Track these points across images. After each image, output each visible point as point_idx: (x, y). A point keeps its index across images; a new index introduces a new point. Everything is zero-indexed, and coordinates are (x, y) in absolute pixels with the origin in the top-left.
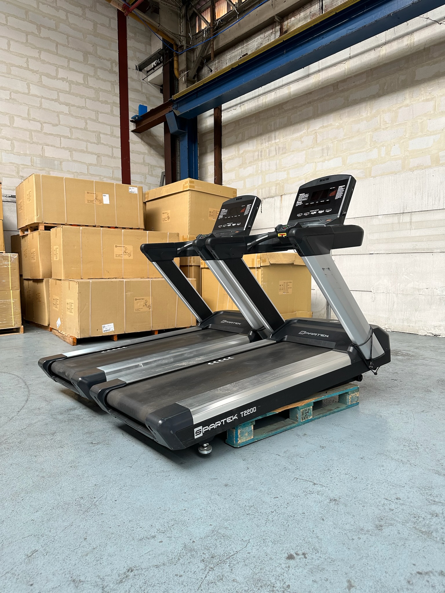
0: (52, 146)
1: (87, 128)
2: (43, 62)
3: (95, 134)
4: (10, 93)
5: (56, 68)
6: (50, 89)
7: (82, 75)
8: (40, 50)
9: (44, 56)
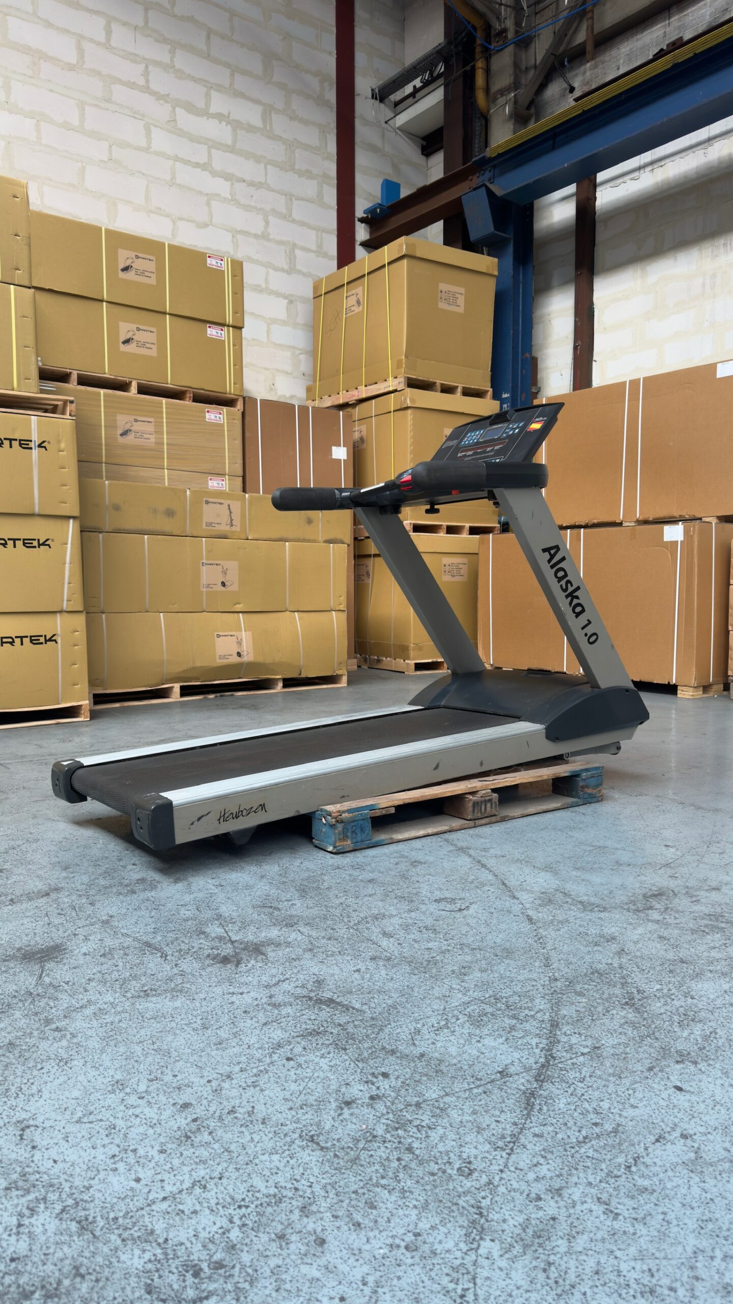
2: (180, 74)
4: (110, 147)
5: (205, 89)
6: (193, 139)
7: (260, 109)
8: (175, 46)
9: (182, 61)
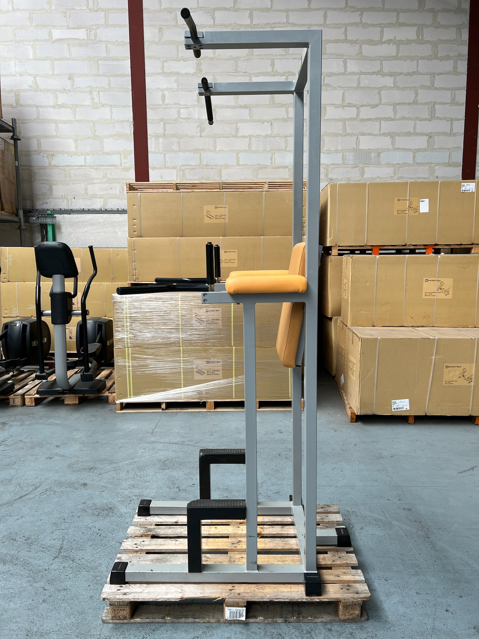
0: (369, 134)
1: (417, 101)
3: (428, 106)
